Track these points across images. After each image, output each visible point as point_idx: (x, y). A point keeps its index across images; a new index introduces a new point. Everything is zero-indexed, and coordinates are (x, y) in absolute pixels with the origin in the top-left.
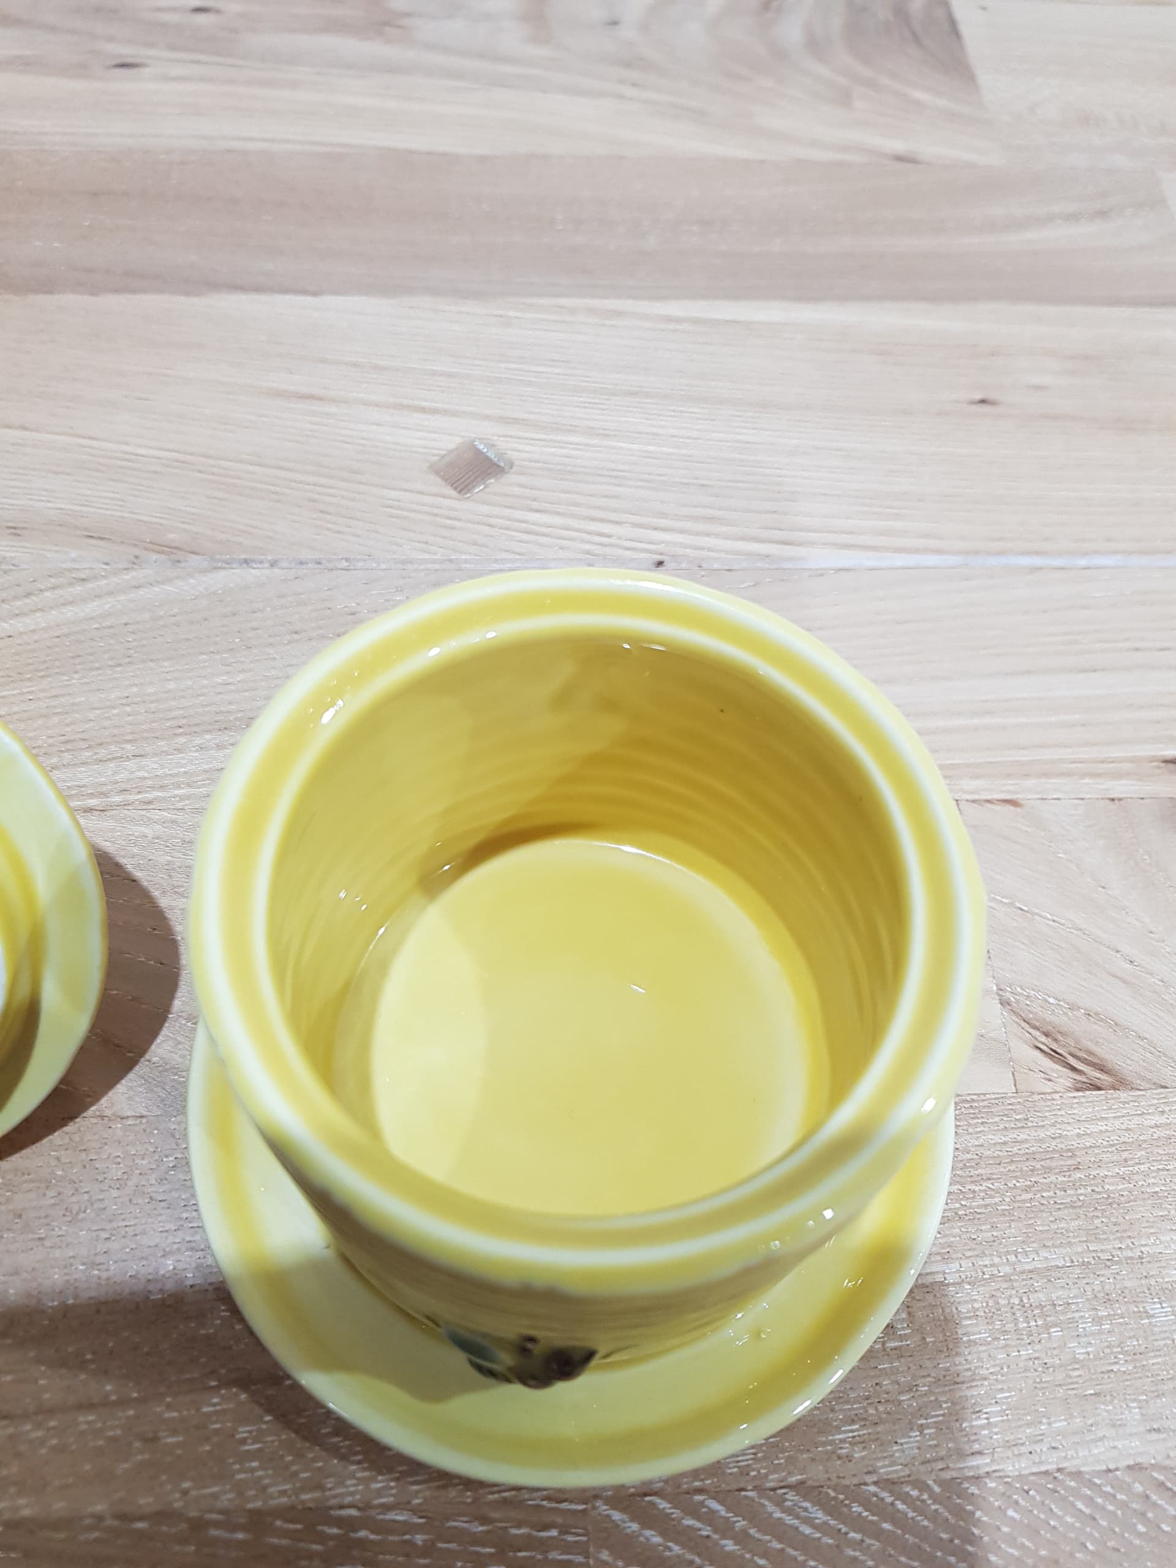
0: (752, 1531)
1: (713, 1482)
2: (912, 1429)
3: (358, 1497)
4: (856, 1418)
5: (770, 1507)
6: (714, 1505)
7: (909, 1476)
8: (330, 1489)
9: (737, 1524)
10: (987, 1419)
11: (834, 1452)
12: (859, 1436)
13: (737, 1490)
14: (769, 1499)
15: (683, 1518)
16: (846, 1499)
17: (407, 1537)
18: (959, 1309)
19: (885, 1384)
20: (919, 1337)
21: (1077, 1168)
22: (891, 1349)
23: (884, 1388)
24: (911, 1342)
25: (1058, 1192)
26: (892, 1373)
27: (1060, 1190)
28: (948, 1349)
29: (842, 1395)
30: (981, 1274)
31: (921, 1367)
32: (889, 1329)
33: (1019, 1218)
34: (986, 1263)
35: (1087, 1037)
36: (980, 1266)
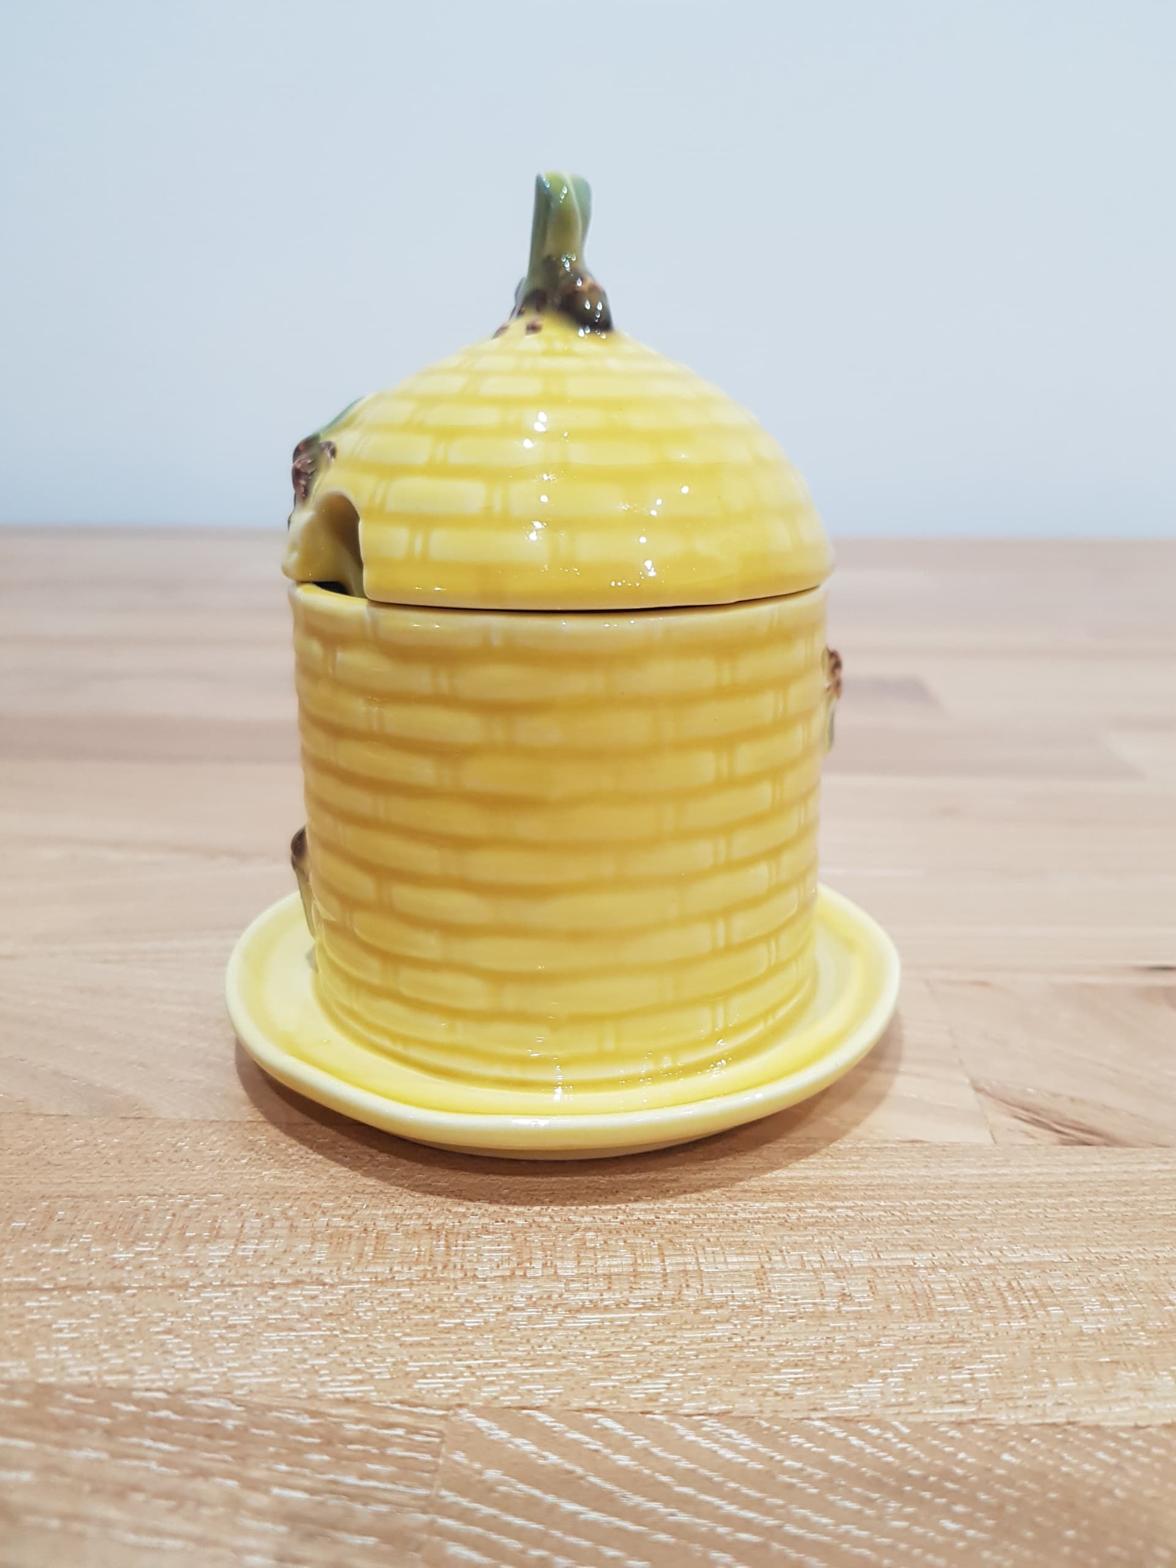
0: (655, 1450)
1: (611, 1404)
2: (871, 1377)
3: (171, 1383)
4: (800, 1363)
5: (681, 1430)
6: (609, 1423)
7: (868, 1416)
8: (142, 1374)
9: (636, 1442)
10: (971, 1374)
11: (768, 1390)
12: (804, 1378)
13: (642, 1413)
14: (682, 1424)
15: (567, 1432)
16: (783, 1430)
17: (216, 1421)
18: (932, 1286)
19: (839, 1338)
20: (882, 1306)
21: (1070, 1195)
22: (848, 1312)
23: (837, 1341)
24: (873, 1308)
25: (1048, 1210)
26: (849, 1330)
27: (1051, 1208)
28: (919, 1316)
29: (784, 1344)
30: (958, 1263)
31: (884, 1328)
32: (844, 1297)
33: (1003, 1225)
34: (964, 1255)
35: (1072, 1113)
36: (957, 1257)
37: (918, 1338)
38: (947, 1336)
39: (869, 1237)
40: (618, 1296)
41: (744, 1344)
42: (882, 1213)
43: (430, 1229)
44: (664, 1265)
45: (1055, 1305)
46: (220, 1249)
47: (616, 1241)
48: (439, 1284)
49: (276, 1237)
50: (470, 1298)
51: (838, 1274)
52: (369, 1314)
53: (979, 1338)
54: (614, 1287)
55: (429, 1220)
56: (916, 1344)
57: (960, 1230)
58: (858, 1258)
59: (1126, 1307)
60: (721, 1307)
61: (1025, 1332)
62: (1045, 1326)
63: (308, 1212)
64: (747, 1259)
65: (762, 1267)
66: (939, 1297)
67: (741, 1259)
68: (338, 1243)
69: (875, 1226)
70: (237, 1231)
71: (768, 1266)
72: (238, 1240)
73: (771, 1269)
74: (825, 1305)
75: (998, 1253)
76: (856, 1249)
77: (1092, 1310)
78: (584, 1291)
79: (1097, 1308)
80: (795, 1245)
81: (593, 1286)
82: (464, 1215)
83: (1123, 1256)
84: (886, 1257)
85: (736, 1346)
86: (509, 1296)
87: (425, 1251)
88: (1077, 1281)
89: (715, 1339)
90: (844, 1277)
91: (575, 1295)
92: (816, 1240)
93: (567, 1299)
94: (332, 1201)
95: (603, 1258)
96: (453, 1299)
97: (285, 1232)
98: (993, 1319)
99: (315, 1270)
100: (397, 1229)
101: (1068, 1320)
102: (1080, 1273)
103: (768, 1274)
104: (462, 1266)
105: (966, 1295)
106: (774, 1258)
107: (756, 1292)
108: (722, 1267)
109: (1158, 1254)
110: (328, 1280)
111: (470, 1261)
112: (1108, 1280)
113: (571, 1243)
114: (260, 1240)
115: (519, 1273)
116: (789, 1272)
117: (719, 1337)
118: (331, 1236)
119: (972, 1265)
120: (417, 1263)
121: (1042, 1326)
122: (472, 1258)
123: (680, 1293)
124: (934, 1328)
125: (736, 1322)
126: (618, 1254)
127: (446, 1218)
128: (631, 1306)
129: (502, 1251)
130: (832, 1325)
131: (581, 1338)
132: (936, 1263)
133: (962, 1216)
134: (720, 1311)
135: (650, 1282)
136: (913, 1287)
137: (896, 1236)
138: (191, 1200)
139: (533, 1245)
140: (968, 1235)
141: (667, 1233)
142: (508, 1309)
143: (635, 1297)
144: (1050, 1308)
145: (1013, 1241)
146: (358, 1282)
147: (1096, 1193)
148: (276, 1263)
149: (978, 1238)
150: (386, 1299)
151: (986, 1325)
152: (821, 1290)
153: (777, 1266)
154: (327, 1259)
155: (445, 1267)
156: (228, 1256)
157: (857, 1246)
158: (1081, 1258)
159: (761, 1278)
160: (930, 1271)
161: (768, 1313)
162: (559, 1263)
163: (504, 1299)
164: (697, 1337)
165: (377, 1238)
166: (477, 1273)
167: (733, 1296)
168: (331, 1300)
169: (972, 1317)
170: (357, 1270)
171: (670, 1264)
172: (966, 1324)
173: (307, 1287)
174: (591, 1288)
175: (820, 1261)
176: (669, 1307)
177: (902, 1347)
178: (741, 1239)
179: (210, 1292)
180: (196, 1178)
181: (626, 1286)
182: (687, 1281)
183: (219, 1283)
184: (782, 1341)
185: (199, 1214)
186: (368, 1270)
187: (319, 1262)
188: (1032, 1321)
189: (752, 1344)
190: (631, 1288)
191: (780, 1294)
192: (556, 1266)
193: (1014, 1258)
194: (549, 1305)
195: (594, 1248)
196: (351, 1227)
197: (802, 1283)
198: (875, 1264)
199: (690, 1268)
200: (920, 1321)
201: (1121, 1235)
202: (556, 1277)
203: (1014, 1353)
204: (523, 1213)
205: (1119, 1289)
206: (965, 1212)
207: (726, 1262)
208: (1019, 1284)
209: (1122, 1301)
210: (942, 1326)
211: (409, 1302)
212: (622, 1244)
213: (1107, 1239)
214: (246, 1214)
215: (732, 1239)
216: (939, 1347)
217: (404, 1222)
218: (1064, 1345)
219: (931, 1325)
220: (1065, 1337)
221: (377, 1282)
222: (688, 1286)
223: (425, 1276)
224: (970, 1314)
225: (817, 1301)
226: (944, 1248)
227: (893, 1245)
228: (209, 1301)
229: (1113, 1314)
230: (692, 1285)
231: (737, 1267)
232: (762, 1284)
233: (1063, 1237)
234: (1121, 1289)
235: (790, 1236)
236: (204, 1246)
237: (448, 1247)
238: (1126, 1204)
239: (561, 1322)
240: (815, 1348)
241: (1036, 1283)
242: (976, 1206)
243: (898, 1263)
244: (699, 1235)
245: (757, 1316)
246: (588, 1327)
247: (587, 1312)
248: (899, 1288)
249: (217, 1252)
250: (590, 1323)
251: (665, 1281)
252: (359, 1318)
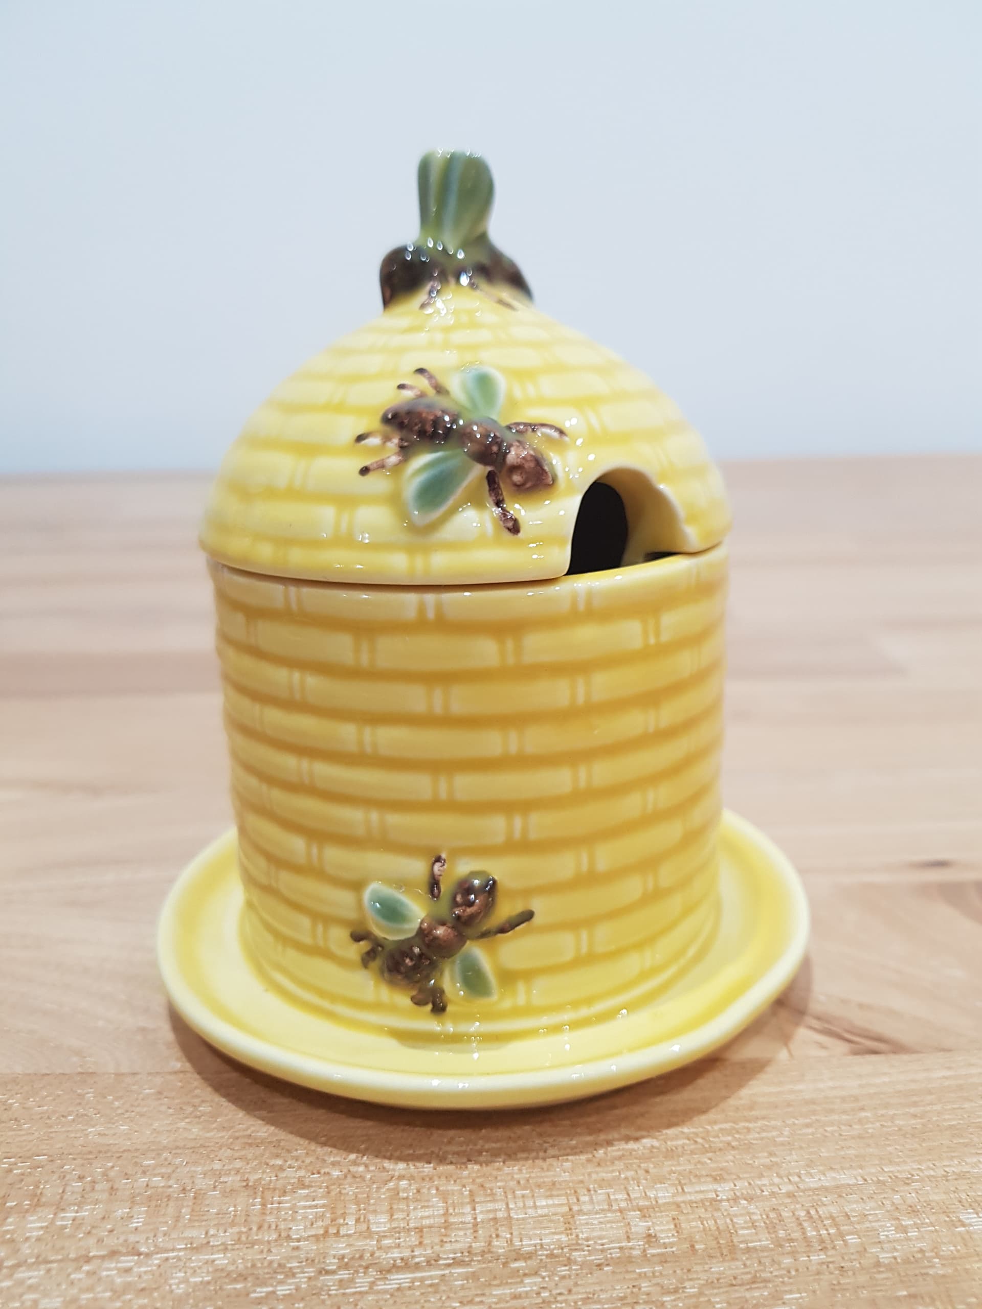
18: (735, 1220)
19: (645, 1286)
20: (686, 1246)
21: (862, 1109)
22: (653, 1255)
23: (643, 1289)
24: (677, 1250)
25: (843, 1128)
26: (654, 1276)
27: (845, 1125)
28: (722, 1254)
29: (591, 1296)
30: (758, 1192)
31: (689, 1271)
32: (650, 1238)
33: (801, 1148)
34: (764, 1182)
35: (860, 1019)
36: (758, 1185)
37: (721, 1281)
38: (749, 1276)
39: (674, 1168)
40: (429, 1251)
41: (552, 1300)
42: (687, 1142)
43: (247, 1185)
44: (475, 1214)
45: (852, 1234)
46: (40, 1219)
47: (429, 1189)
48: (252, 1247)
49: (97, 1202)
50: (283, 1262)
51: (645, 1213)
52: (182, 1286)
53: (782, 1276)
54: (427, 1241)
55: (246, 1176)
56: (719, 1288)
57: (760, 1155)
58: (664, 1194)
59: (919, 1231)
60: (530, 1258)
61: (825, 1267)
62: (843, 1258)
63: (129, 1172)
64: (556, 1202)
65: (570, 1209)
66: (741, 1232)
67: (550, 1202)
68: (156, 1206)
69: (679, 1156)
70: (59, 1197)
71: (575, 1208)
72: (58, 1208)
73: (578, 1211)
74: (631, 1248)
75: (796, 1179)
76: (661, 1183)
77: (887, 1236)
78: (395, 1247)
79: (893, 1234)
80: (602, 1183)
81: (405, 1241)
82: (281, 1168)
83: (914, 1173)
84: (690, 1190)
85: (544, 1302)
86: (321, 1258)
87: (241, 1211)
88: (872, 1204)
89: (523, 1295)
90: (650, 1216)
91: (387, 1253)
92: (623, 1176)
93: (379, 1258)
94: (154, 1159)
95: (415, 1209)
96: (266, 1264)
97: (105, 1196)
98: (793, 1253)
99: (132, 1238)
100: (215, 1187)
101: (865, 1249)
102: (875, 1196)
103: (577, 1217)
104: (277, 1226)
105: (767, 1228)
106: (583, 1199)
107: (564, 1238)
108: (531, 1212)
109: (947, 1169)
110: (143, 1249)
111: (285, 1220)
112: (901, 1201)
113: (384, 1194)
114: (80, 1205)
115: (333, 1230)
116: (597, 1213)
117: (527, 1292)
118: (150, 1198)
119: (773, 1194)
120: (233, 1224)
121: (840, 1258)
122: (286, 1216)
123: (489, 1244)
124: (737, 1268)
125: (544, 1274)
126: (430, 1204)
127: (264, 1172)
128: (441, 1262)
129: (316, 1206)
130: (638, 1271)
131: (391, 1301)
132: (738, 1194)
133: (762, 1139)
134: (529, 1262)
135: (462, 1233)
136: (716, 1222)
137: (699, 1166)
138: (16, 1164)
139: (347, 1198)
140: (768, 1160)
141: (478, 1177)
142: (320, 1272)
143: (445, 1252)
144: (847, 1237)
145: (810, 1164)
146: (173, 1250)
147: (887, 1106)
148: (94, 1231)
149: (776, 1163)
150: (200, 1268)
151: (787, 1261)
152: (627, 1232)
153: (586, 1208)
154: (144, 1225)
155: (260, 1228)
156: (47, 1227)
157: (661, 1180)
158: (875, 1179)
159: (569, 1221)
160: (732, 1202)
161: (575, 1263)
162: (371, 1217)
163: (316, 1261)
164: (505, 1294)
165: (195, 1198)
166: (291, 1233)
167: (541, 1245)
168: (145, 1272)
169: (773, 1253)
170: (174, 1236)
171: (481, 1212)
172: (767, 1261)
173: (122, 1258)
174: (403, 1244)
175: (626, 1199)
176: (479, 1261)
177: (707, 1292)
178: (549, 1180)
179: (24, 1272)
180: (24, 1138)
181: (437, 1240)
182: (497, 1229)
183: (33, 1260)
184: (590, 1293)
185: (22, 1180)
186: (183, 1235)
187: (136, 1229)
188: (831, 1252)
189: (559, 1298)
190: (442, 1241)
191: (587, 1239)
192: (369, 1221)
193: (812, 1182)
194: (360, 1266)
195: (407, 1198)
196: (170, 1187)
197: (609, 1225)
198: (679, 1199)
199: (500, 1215)
200: (724, 1261)
201: (911, 1150)
202: (369, 1234)
203: (814, 1292)
204: (338, 1163)
205: (913, 1211)
206: (764, 1135)
207: (535, 1207)
208: (817, 1211)
209: (915, 1224)
210: (745, 1265)
211: (222, 1270)
212: (434, 1192)
213: (899, 1157)
214: (68, 1177)
215: (542, 1180)
216: (742, 1289)
217: (222, 1180)
218: (862, 1279)
219: (734, 1264)
220: (862, 1268)
221: (192, 1249)
222: (497, 1236)
223: (239, 1239)
224: (772, 1250)
225: (623, 1244)
226: (745, 1176)
227: (696, 1176)
228: (21, 1282)
229: (908, 1239)
230: (501, 1234)
231: (546, 1211)
232: (570, 1229)
233: (856, 1156)
234: (914, 1211)
235: (597, 1173)
236: (24, 1217)
237: (264, 1205)
238: (915, 1116)
239: (372, 1284)
240: (622, 1299)
241: (834, 1210)
242: (774, 1128)
243: (701, 1196)
244: (510, 1177)
245: (565, 1265)
246: (398, 1289)
247: (397, 1272)
248: (702, 1224)
249: (35, 1224)
250: (399, 1284)
251: (476, 1231)
252: (172, 1291)
